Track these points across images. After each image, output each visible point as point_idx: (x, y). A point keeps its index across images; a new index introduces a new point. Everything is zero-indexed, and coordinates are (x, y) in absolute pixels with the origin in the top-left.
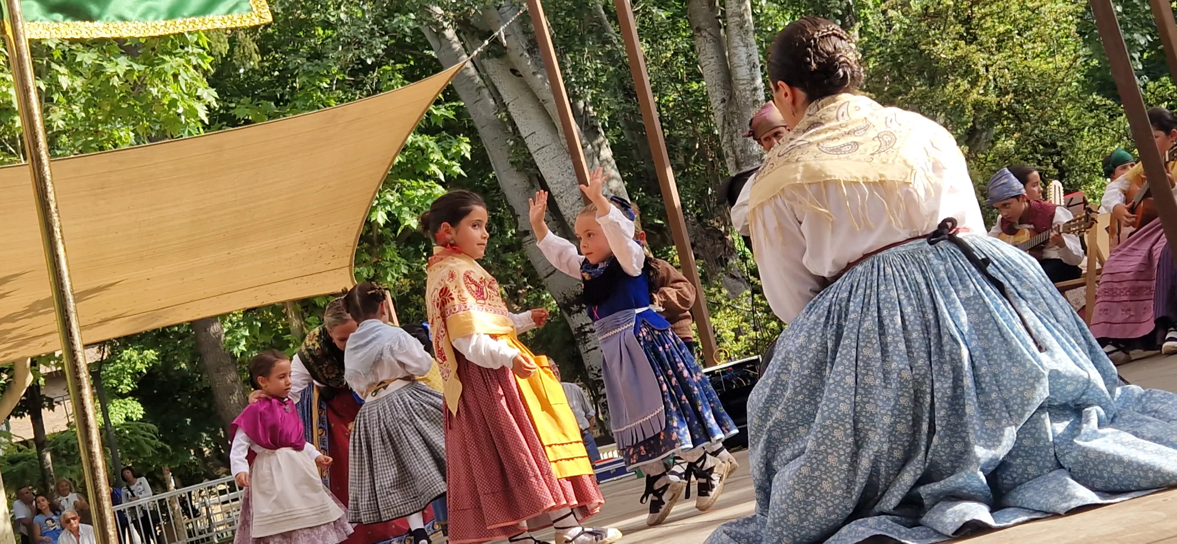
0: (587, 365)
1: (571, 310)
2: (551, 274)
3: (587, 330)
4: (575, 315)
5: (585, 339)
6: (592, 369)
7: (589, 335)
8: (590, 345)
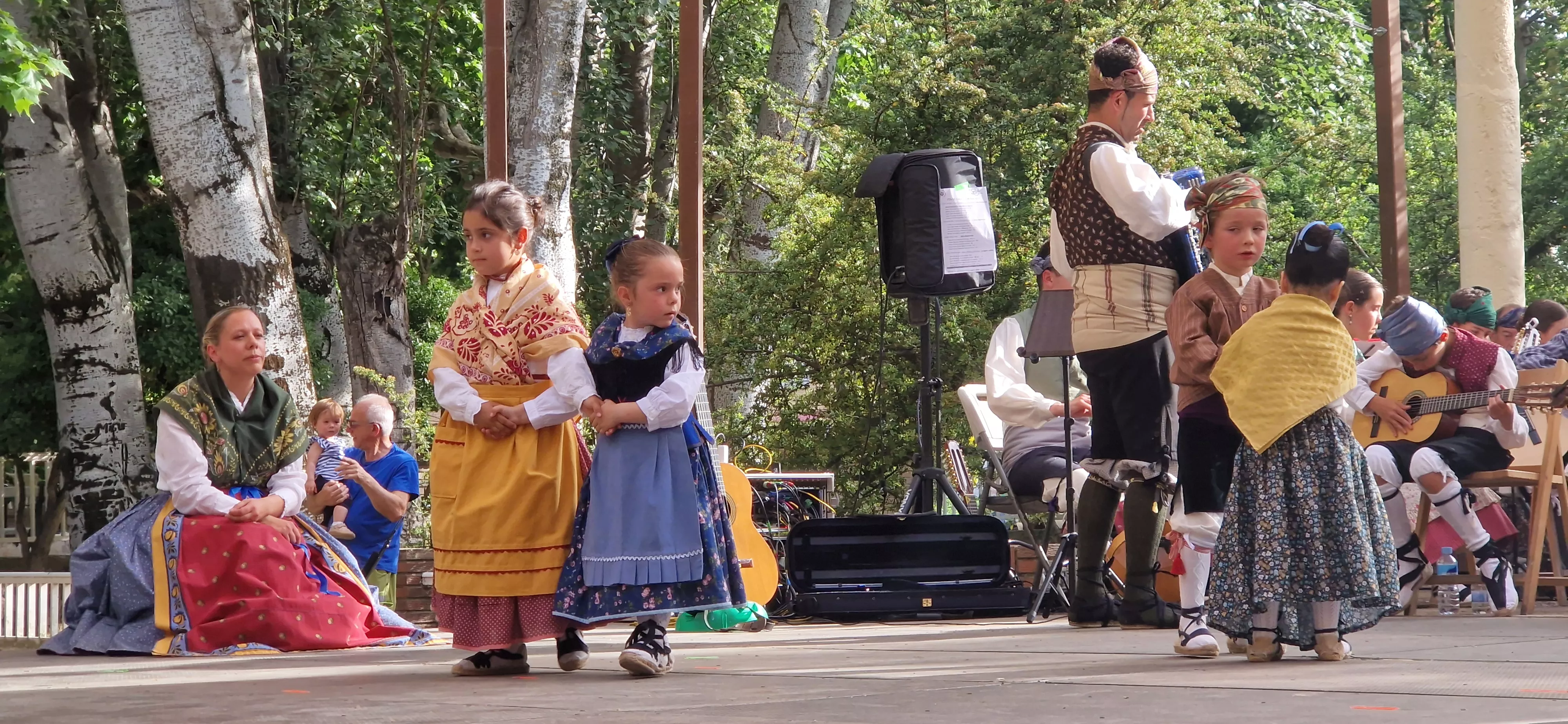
0: (63, 421)
1: (64, 315)
2: (45, 239)
3: (84, 357)
4: (69, 326)
5: (75, 374)
6: (74, 431)
7: (86, 368)
8: (82, 388)
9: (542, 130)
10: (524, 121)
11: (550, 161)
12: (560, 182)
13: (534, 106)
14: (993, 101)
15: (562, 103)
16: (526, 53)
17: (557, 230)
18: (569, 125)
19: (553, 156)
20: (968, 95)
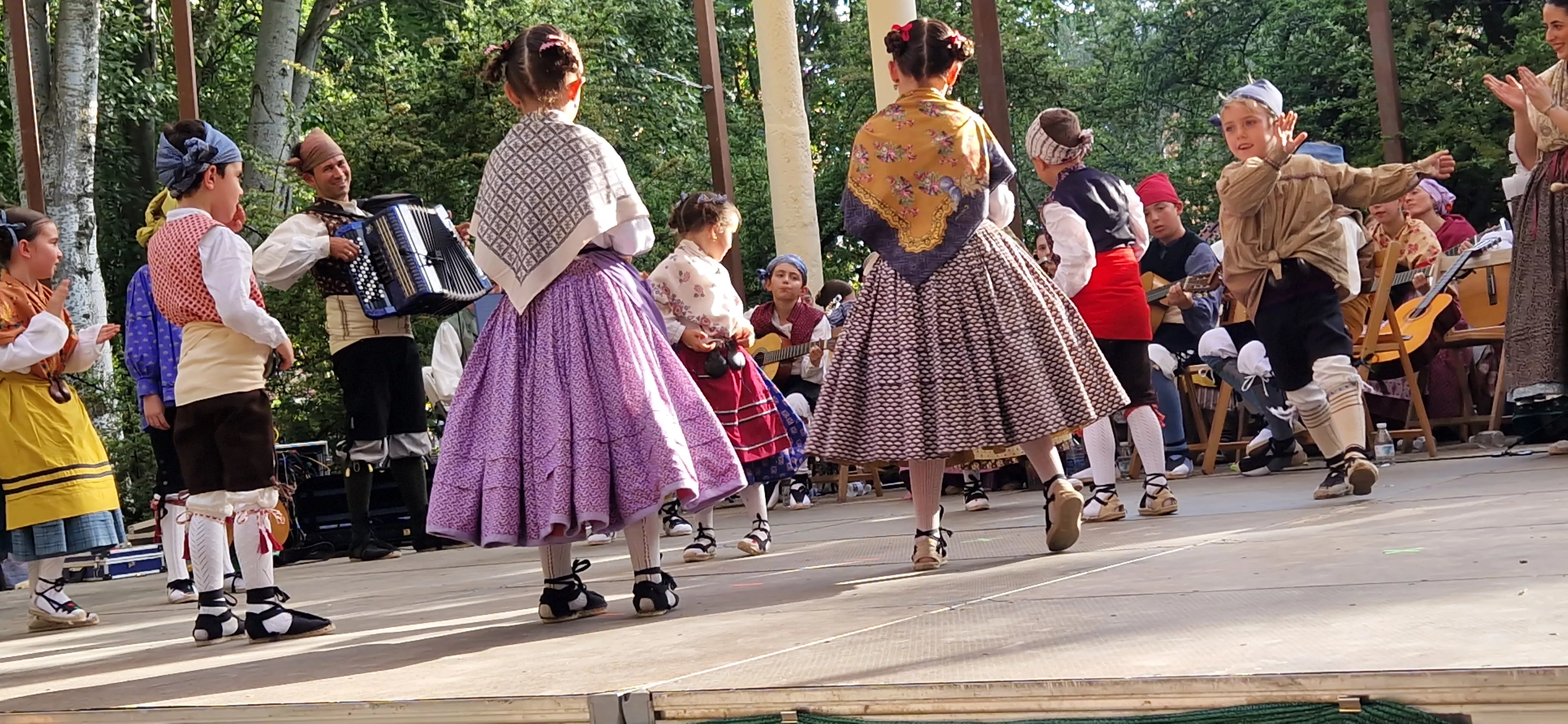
9: (69, 192)
10: (52, 185)
11: (78, 215)
12: (87, 231)
13: (60, 172)
14: (426, 154)
15: (84, 170)
16: (50, 132)
17: (88, 269)
18: (91, 186)
19: (80, 211)
20: (408, 151)
